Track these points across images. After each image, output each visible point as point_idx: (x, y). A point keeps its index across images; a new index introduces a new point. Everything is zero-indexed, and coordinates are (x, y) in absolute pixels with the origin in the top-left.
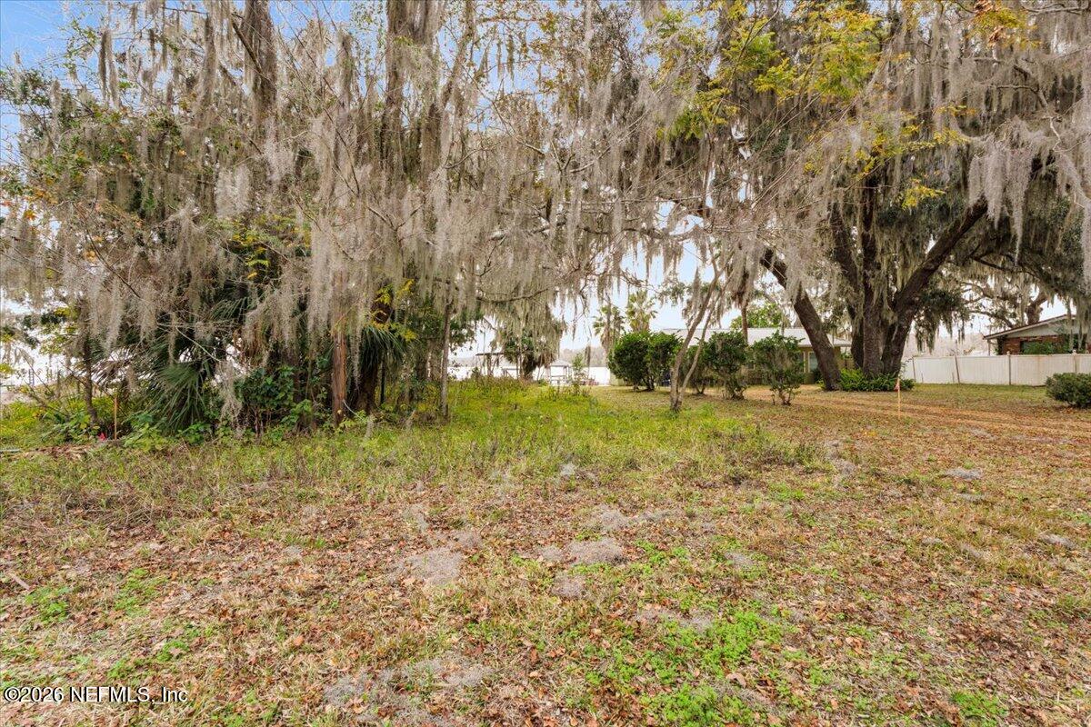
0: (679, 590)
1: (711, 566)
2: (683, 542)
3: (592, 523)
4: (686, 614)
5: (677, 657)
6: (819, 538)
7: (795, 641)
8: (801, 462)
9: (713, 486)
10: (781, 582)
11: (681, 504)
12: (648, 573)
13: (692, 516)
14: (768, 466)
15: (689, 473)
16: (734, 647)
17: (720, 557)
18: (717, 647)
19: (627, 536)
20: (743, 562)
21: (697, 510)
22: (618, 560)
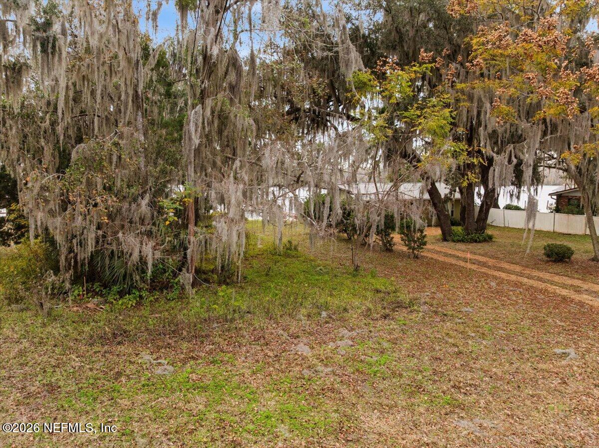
0: (370, 352)
1: (377, 346)
2: (369, 340)
3: (340, 335)
4: (371, 357)
5: (370, 364)
6: (408, 337)
7: (396, 361)
8: (410, 307)
9: (377, 319)
10: (395, 349)
11: (367, 327)
12: (361, 349)
13: (371, 331)
14: (397, 309)
15: (368, 313)
16: (382, 362)
17: (380, 344)
18: (379, 362)
19: (352, 339)
20: (386, 345)
21: (372, 329)
22: (352, 346)
